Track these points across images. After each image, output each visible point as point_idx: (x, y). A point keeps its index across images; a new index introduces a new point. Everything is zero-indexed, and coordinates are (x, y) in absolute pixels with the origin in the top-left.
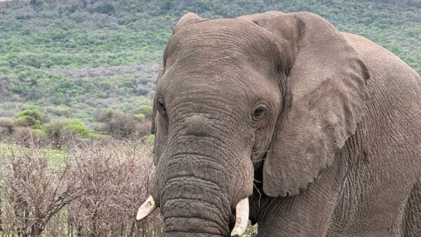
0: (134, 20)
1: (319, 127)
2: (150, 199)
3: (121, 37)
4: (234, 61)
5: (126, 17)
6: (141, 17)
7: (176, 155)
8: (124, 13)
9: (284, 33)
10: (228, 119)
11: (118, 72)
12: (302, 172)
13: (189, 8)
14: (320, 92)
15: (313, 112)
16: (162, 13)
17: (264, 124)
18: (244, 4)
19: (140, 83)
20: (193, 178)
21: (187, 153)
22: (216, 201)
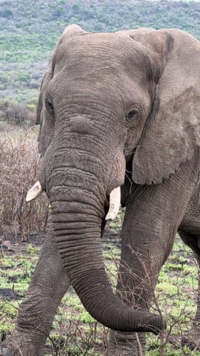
0: (30, 24)
1: (182, 127)
2: (38, 184)
3: (18, 38)
4: (113, 71)
5: (22, 22)
6: (35, 22)
7: (61, 148)
8: (21, 18)
9: (156, 48)
10: (106, 120)
11: (15, 68)
12: (165, 165)
13: (76, 15)
14: (184, 98)
15: (177, 115)
16: (54, 19)
17: (135, 124)
18: (123, 14)
19: (33, 78)
20: (75, 169)
21: (70, 147)
22: (93, 189)
